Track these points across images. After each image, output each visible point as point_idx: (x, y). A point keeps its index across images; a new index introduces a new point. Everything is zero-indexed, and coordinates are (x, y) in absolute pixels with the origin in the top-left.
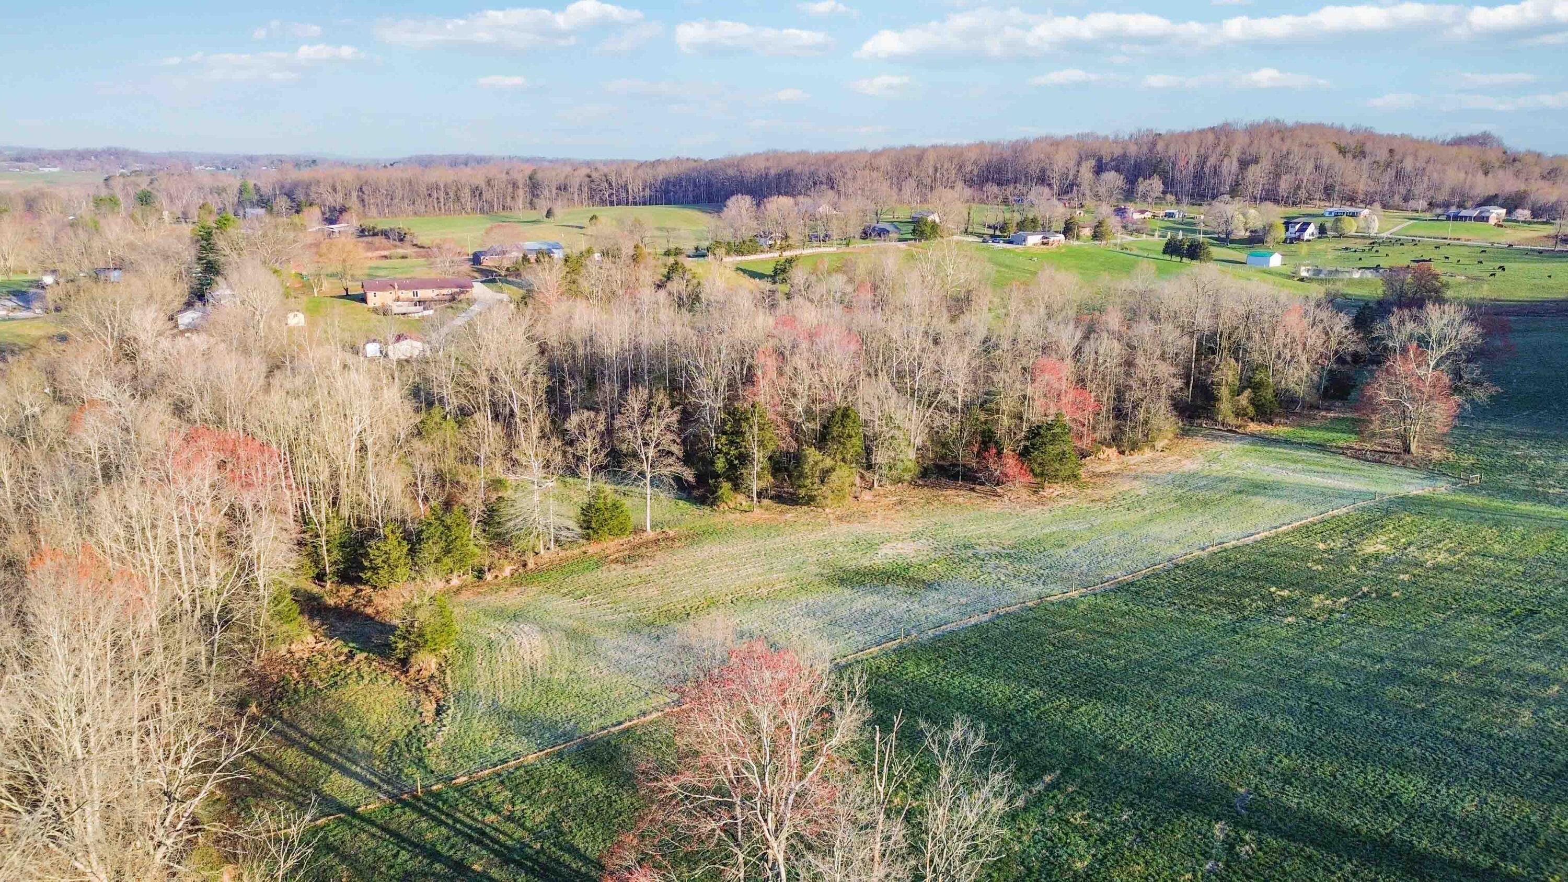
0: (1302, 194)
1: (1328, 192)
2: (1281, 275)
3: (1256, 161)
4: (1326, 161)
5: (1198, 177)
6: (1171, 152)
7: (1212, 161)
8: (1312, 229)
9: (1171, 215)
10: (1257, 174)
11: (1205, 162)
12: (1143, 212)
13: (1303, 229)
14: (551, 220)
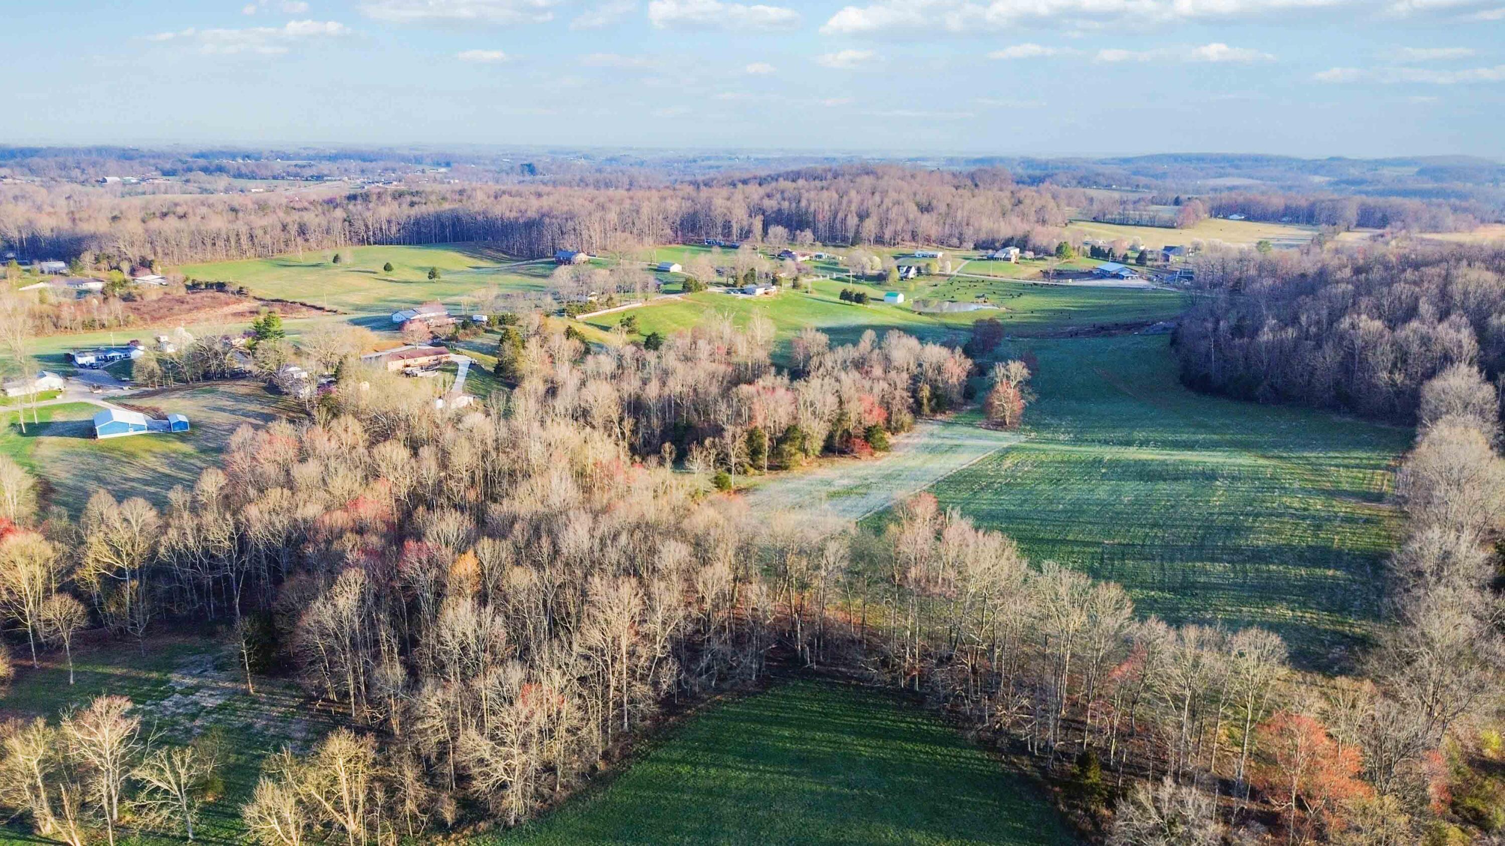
0: (899, 239)
1: (914, 236)
2: (907, 310)
3: (868, 215)
4: (911, 217)
5: (832, 228)
6: (812, 209)
7: (840, 215)
8: (913, 271)
9: (820, 257)
10: (870, 227)
11: (835, 218)
12: (804, 255)
13: (908, 271)
14: (338, 264)
